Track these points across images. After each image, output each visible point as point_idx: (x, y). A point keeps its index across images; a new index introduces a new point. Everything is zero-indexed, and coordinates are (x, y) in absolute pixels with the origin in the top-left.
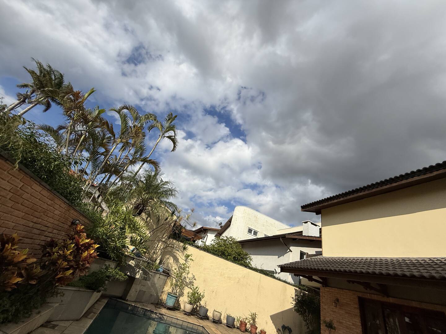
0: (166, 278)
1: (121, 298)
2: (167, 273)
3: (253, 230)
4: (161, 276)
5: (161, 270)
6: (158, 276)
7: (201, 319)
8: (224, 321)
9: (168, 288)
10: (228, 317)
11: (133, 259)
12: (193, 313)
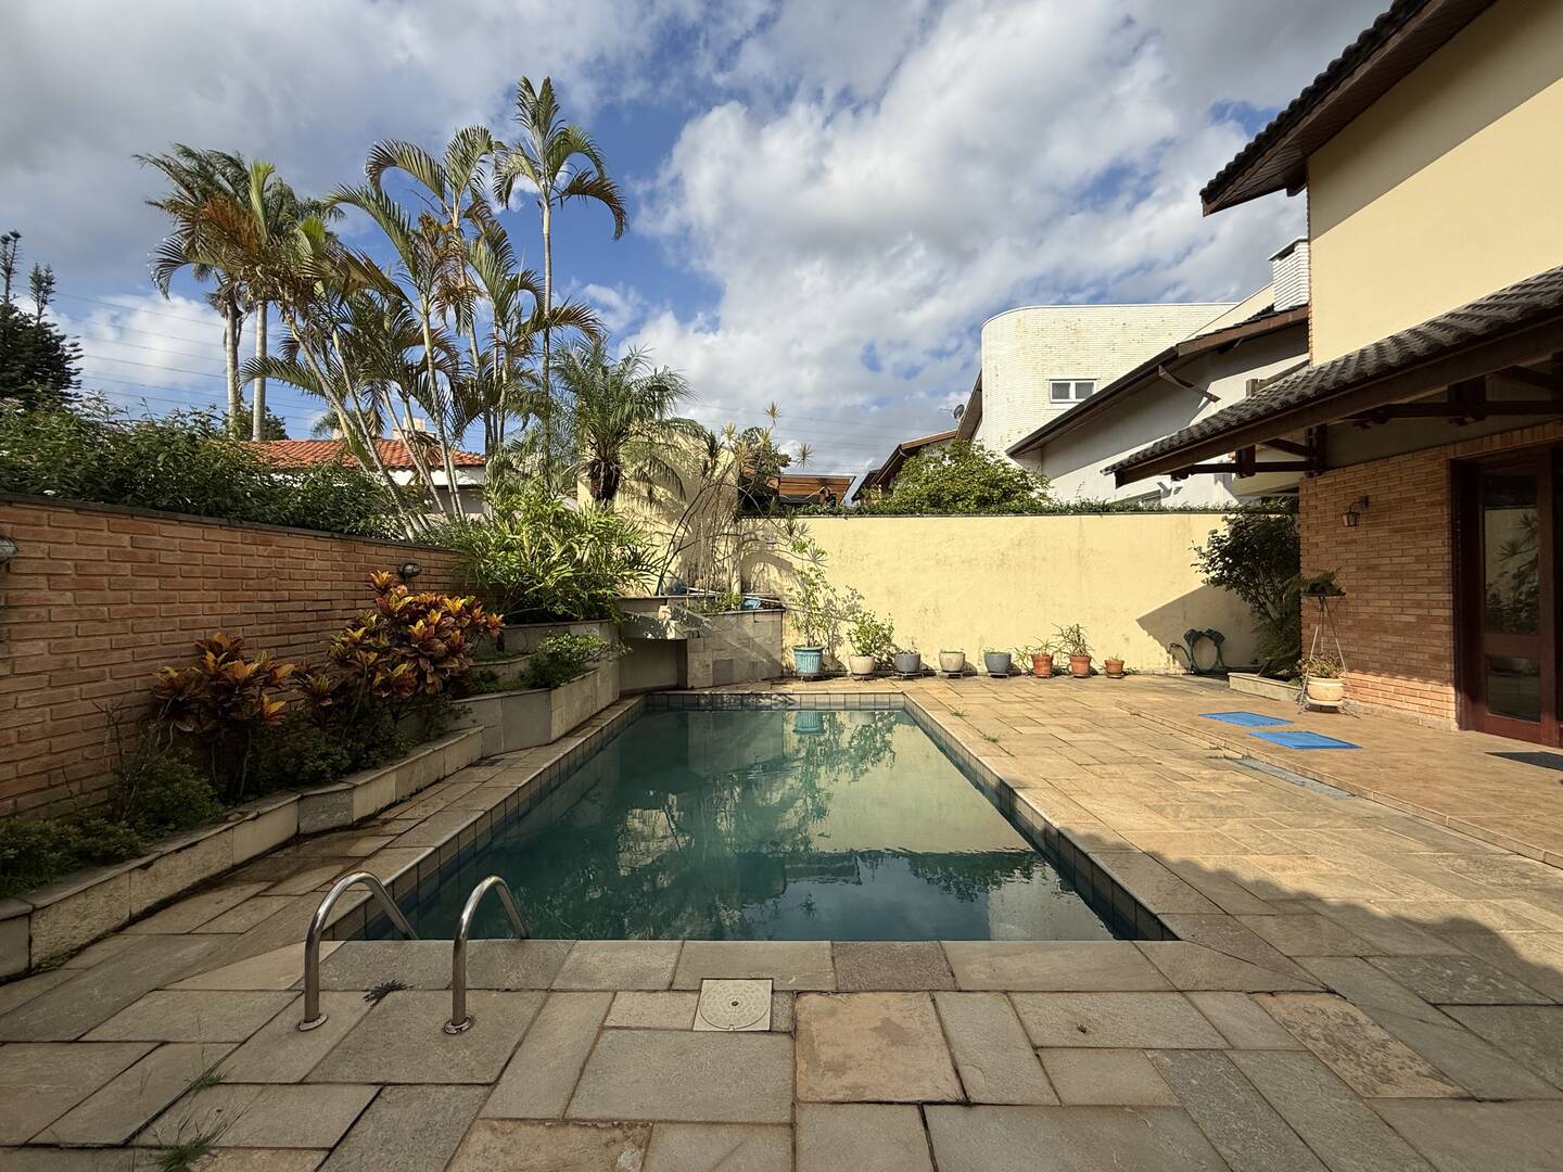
0: (777, 618)
1: (677, 688)
2: (775, 607)
3: (1073, 384)
4: (758, 618)
5: (755, 604)
6: (749, 619)
7: (909, 678)
8: (982, 668)
9: (792, 638)
10: (989, 656)
11: (664, 602)
12: (880, 671)
